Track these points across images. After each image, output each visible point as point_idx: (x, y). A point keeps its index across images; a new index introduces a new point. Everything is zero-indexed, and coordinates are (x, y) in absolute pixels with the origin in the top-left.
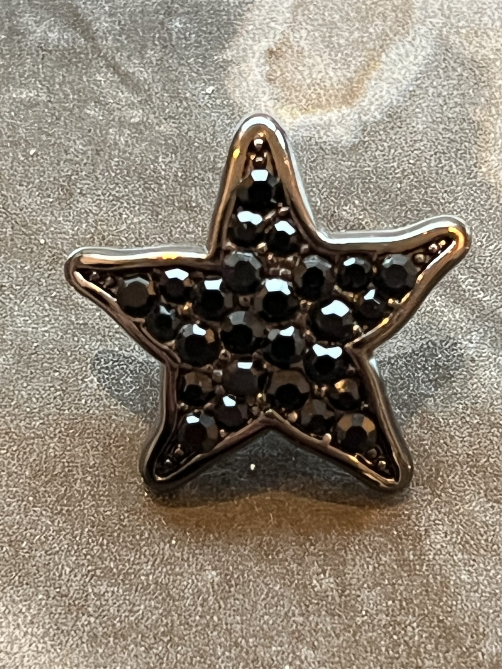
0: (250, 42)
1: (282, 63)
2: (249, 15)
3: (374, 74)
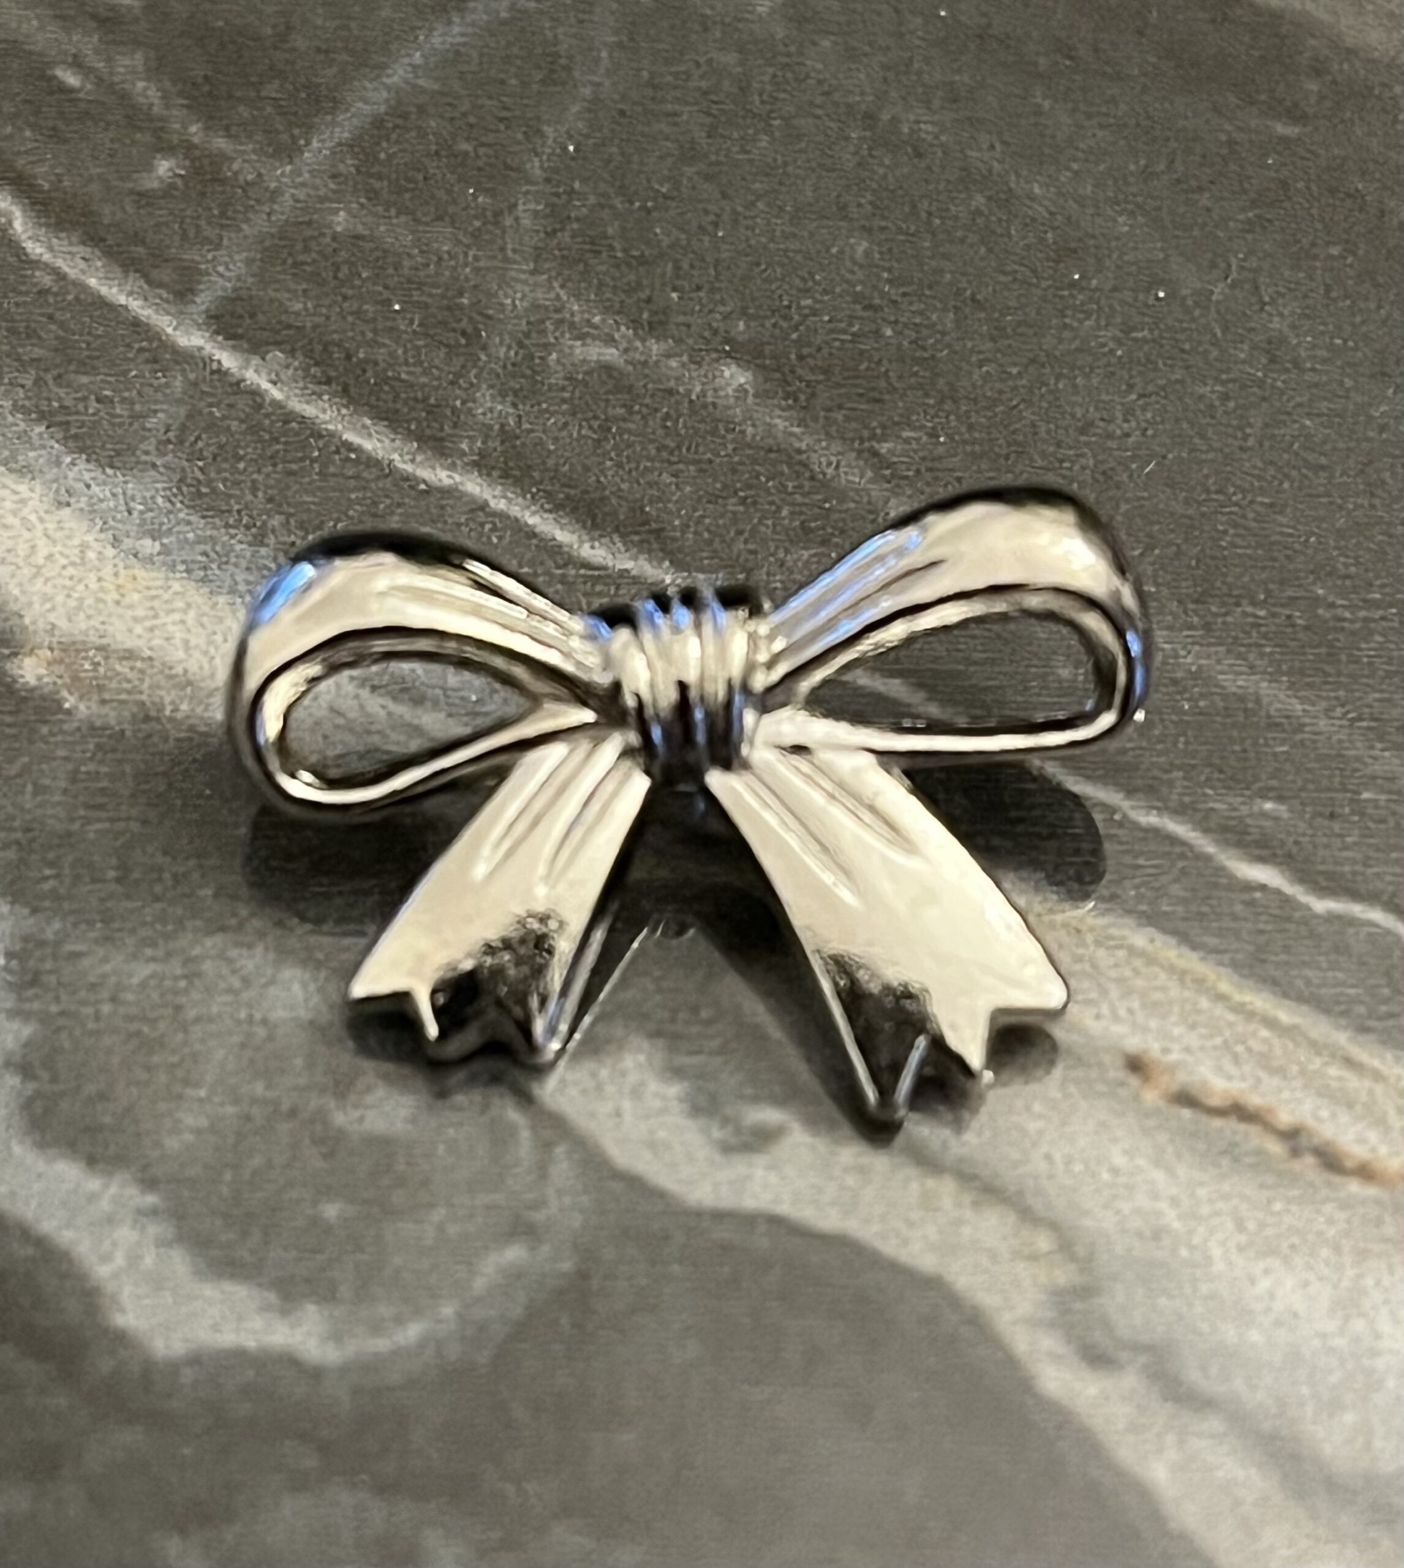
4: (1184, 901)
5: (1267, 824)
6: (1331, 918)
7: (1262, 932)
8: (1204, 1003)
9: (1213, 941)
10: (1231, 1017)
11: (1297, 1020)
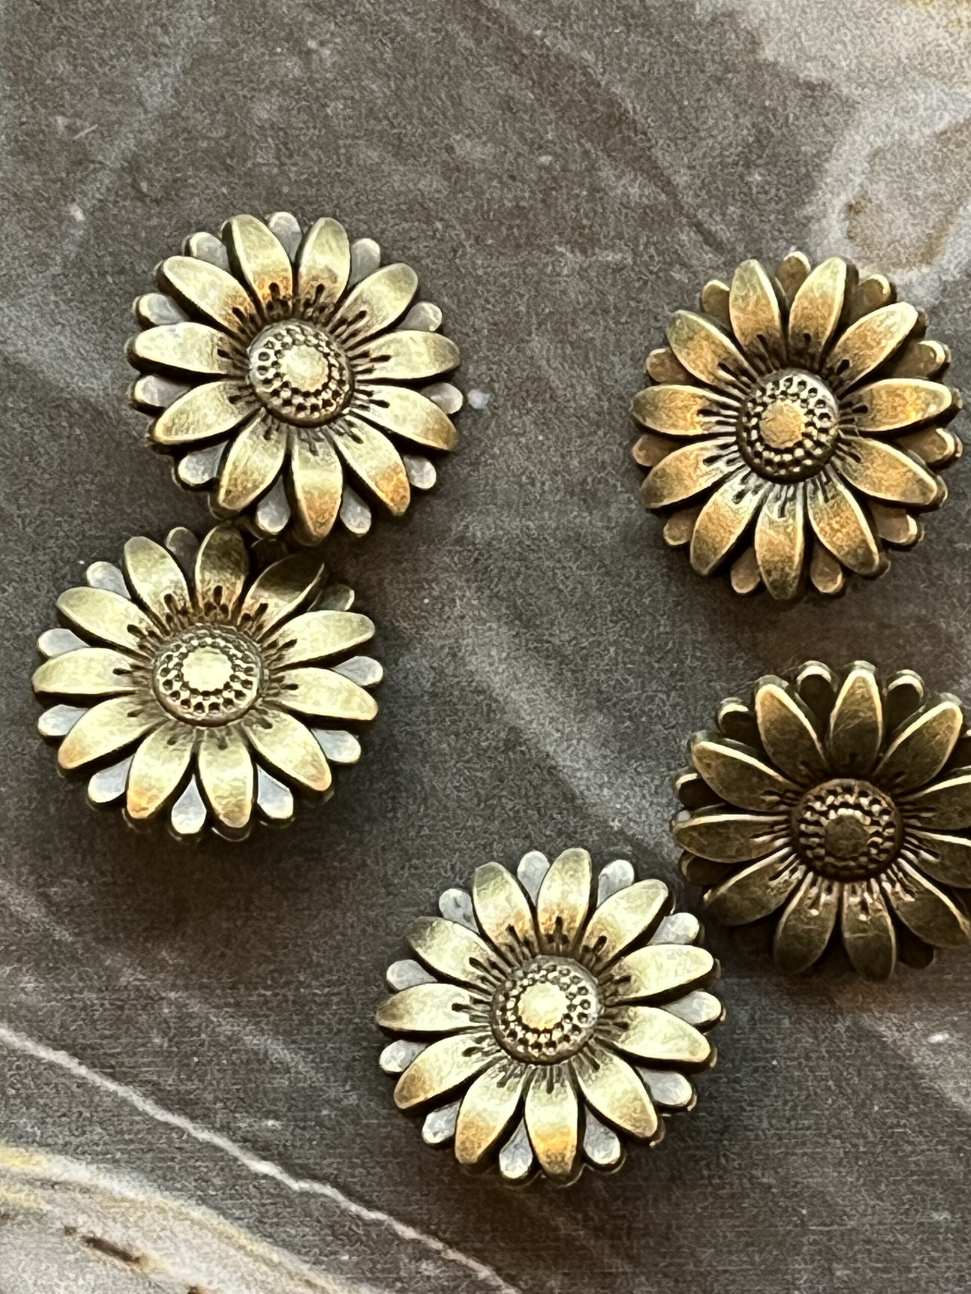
0: (829, 196)
1: (862, 218)
2: (827, 166)
3: (952, 229)
4: (222, 1188)
5: (269, 1135)
6: (303, 1194)
7: (264, 1205)
8: (232, 1252)
9: (237, 1213)
10: (246, 1259)
11: (283, 1259)
